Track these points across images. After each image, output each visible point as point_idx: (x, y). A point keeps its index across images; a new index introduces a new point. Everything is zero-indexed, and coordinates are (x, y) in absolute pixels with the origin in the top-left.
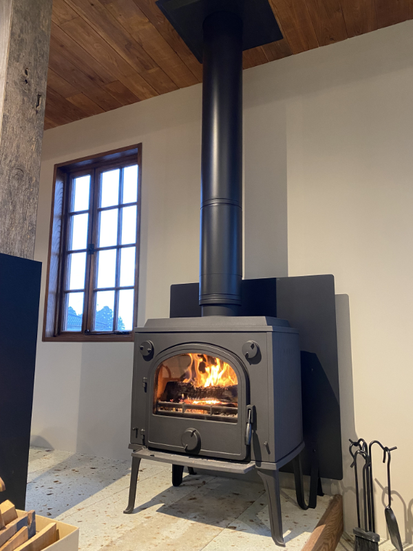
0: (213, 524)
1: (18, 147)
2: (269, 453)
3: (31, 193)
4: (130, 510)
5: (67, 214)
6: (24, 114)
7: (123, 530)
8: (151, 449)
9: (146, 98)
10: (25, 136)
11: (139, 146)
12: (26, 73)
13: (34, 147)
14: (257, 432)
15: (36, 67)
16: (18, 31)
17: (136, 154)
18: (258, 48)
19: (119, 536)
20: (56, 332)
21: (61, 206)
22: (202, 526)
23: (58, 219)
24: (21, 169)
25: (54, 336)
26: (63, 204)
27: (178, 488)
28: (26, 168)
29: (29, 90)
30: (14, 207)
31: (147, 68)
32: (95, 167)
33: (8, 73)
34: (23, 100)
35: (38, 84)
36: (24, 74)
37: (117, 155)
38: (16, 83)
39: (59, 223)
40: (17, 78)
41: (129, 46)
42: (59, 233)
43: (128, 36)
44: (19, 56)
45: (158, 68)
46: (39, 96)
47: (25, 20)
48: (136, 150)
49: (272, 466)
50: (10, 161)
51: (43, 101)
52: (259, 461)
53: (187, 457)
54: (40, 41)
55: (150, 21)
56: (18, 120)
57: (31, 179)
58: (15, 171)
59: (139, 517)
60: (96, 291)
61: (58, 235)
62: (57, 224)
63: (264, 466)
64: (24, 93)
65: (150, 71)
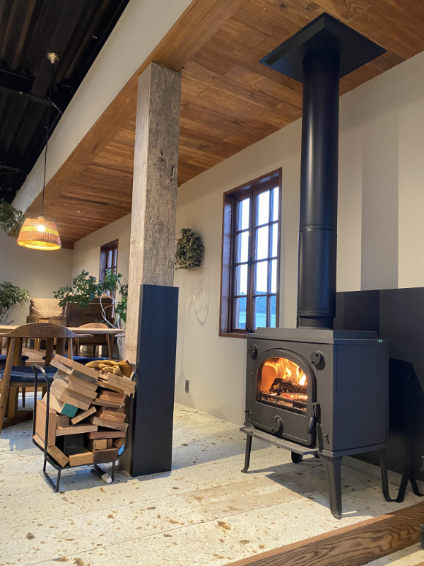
0: (299, 493)
1: (158, 209)
2: (329, 443)
3: (169, 240)
4: (245, 471)
5: (235, 233)
6: (161, 185)
7: (232, 481)
8: (256, 428)
9: (284, 126)
10: (163, 200)
11: (280, 170)
12: (162, 154)
13: (170, 206)
14: (321, 425)
15: (169, 147)
16: (155, 126)
17: (277, 178)
18: (366, 65)
19: (227, 484)
20: (230, 329)
21: (230, 227)
22: (290, 491)
23: (228, 238)
24: (161, 224)
25: (228, 332)
26: (231, 226)
27: (296, 465)
28: (165, 224)
29: (165, 166)
30: (158, 252)
31: (275, 105)
32: (253, 190)
33: (149, 159)
34: (161, 175)
35: (171, 159)
36: (160, 155)
37: (267, 179)
38: (155, 165)
39: (229, 241)
40: (155, 160)
41: (253, 94)
42: (229, 250)
43: (249, 88)
44: (156, 144)
45: (283, 103)
46: (173, 168)
47: (159, 115)
48: (277, 174)
49: (330, 454)
50: (154, 221)
51: (176, 170)
52: (321, 448)
53: (275, 437)
54: (172, 126)
55: (261, 75)
56: (158, 190)
57: (169, 230)
58: (157, 227)
59: (249, 477)
60: (254, 297)
61: (229, 251)
62: (227, 241)
63: (325, 452)
64: (161, 170)
65: (278, 107)
